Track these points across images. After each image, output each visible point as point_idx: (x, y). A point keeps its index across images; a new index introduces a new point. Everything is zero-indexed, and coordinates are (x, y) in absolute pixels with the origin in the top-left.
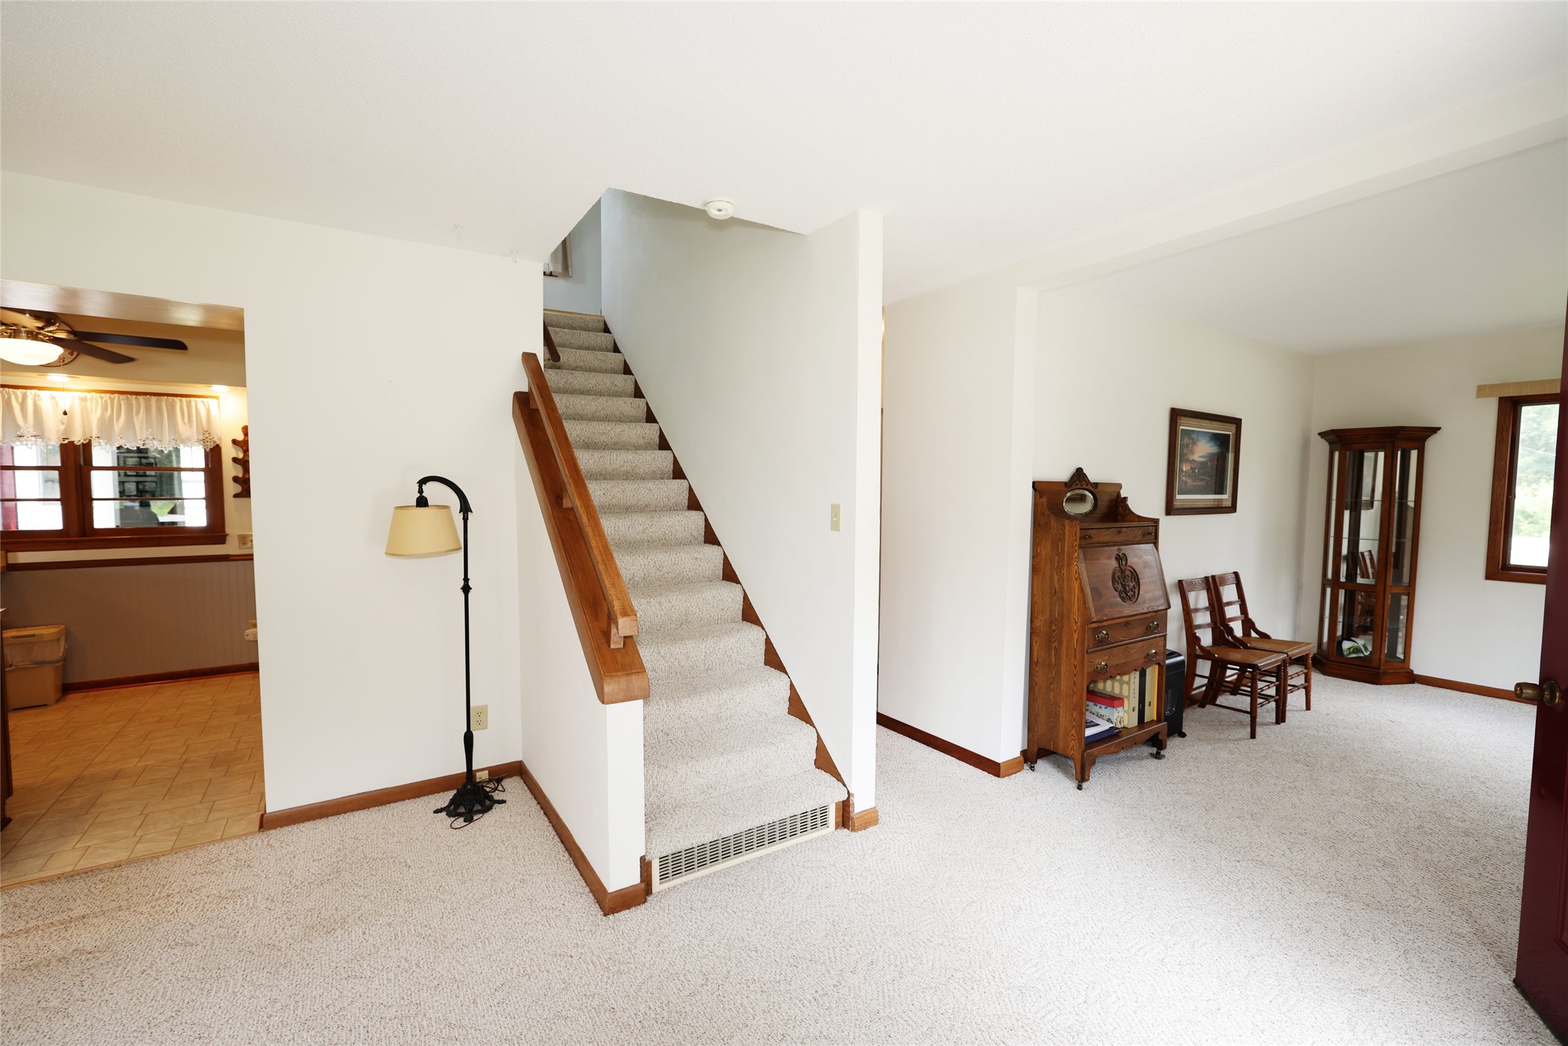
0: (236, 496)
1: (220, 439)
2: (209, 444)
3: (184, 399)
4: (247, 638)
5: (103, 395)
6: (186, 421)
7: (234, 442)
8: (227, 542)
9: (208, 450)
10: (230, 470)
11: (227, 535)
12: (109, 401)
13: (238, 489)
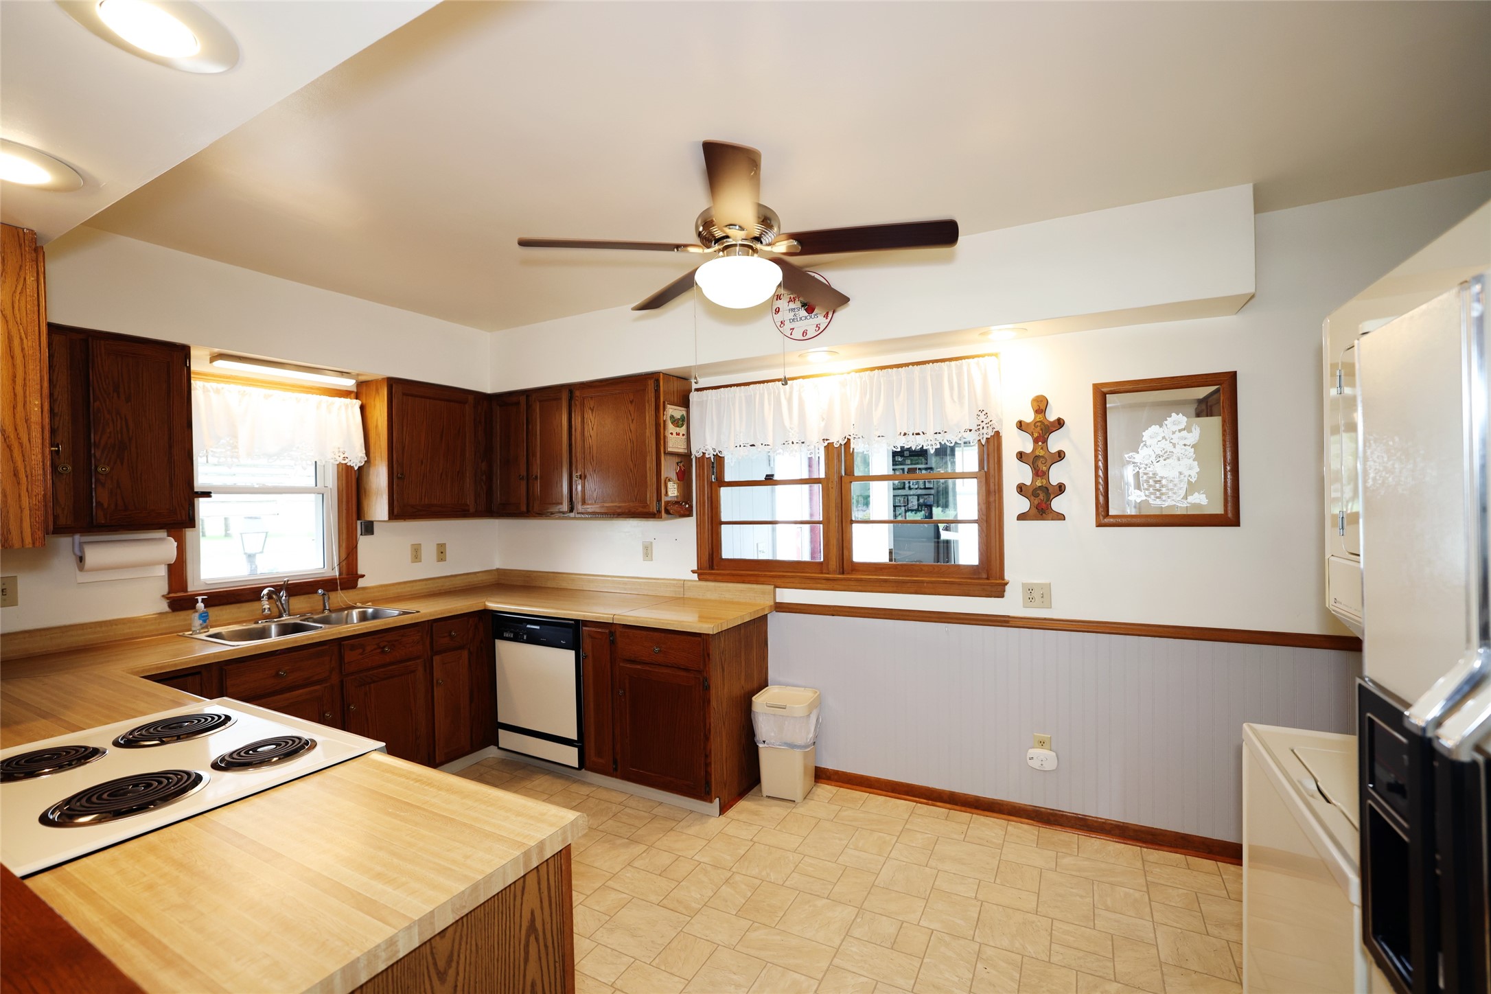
0: (1022, 517)
1: (1001, 421)
2: (985, 431)
3: (953, 363)
4: (1031, 763)
5: (862, 374)
6: (956, 398)
7: (1020, 425)
8: (1006, 594)
9: (983, 442)
10: (1015, 473)
11: (1006, 584)
12: (868, 381)
13: (1024, 505)
